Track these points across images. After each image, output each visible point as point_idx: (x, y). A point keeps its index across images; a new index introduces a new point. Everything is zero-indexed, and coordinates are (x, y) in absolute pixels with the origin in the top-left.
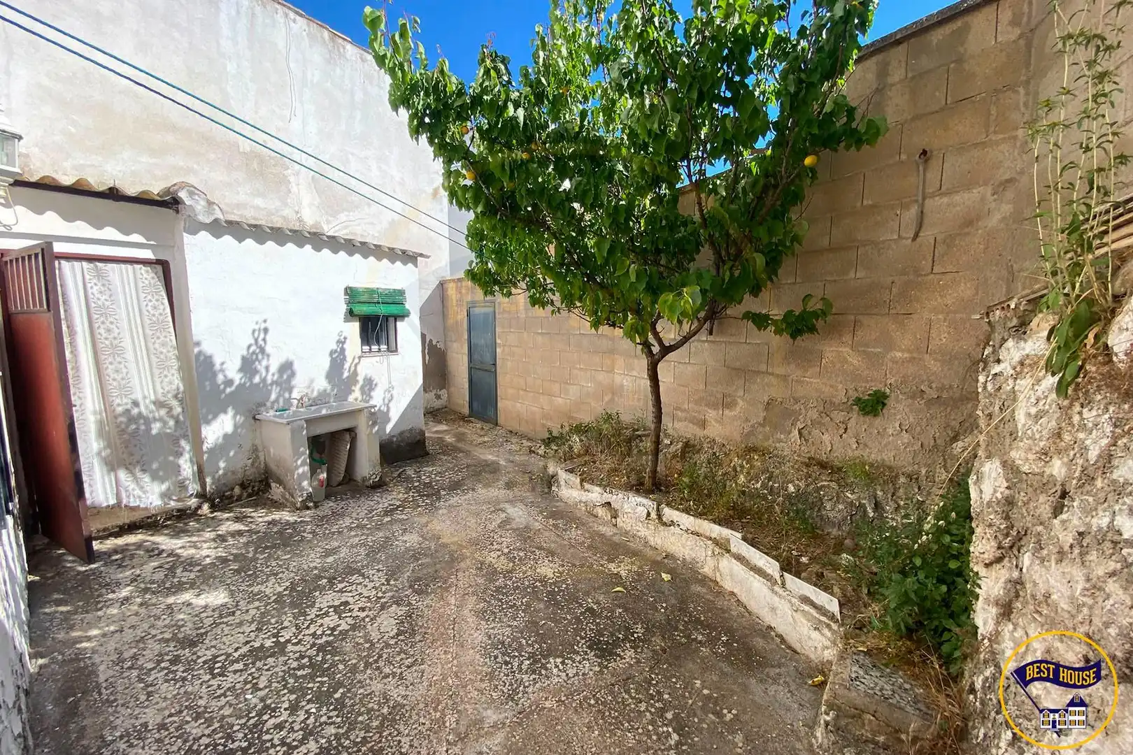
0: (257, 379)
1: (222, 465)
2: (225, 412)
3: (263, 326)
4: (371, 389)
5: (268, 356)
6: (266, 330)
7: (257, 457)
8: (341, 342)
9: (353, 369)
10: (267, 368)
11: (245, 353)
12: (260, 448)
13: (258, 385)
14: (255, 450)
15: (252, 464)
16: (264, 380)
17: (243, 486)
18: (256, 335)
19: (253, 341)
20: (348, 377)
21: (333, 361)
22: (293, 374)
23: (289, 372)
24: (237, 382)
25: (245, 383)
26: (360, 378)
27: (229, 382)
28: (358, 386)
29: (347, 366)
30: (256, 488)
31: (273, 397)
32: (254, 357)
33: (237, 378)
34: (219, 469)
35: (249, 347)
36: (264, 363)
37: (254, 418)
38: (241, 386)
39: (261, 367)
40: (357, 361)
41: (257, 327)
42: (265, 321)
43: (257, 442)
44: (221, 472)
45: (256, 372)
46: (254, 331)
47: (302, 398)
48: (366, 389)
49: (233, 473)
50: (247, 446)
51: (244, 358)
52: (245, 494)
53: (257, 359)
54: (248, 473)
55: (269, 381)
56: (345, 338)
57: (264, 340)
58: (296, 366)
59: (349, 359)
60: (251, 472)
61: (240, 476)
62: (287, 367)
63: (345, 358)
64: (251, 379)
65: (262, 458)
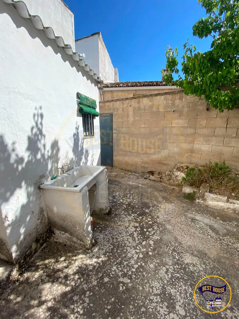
0: (39, 156)
1: (22, 231)
2: (20, 187)
3: (40, 112)
4: (88, 156)
5: (44, 136)
6: (42, 116)
7: (44, 215)
8: (77, 129)
9: (82, 145)
10: (44, 146)
11: (30, 134)
12: (44, 208)
13: (40, 160)
14: (42, 211)
15: (41, 223)
16: (43, 156)
17: (37, 241)
18: (36, 118)
19: (34, 124)
20: (80, 150)
21: (75, 140)
22: (58, 150)
23: (56, 148)
24: (26, 160)
25: (32, 160)
26: (84, 151)
27: (20, 160)
28: (84, 155)
29: (80, 144)
30: (44, 238)
31: (50, 167)
32: (36, 138)
33: (26, 156)
34: (21, 235)
35: (32, 129)
36: (42, 142)
37: (40, 188)
38: (29, 162)
39: (40, 146)
40: (83, 140)
41: (36, 112)
42: (41, 108)
43: (43, 205)
44: (22, 237)
45: (38, 149)
46: (34, 115)
47: (63, 167)
48: (86, 156)
49: (30, 235)
50: (37, 211)
51: (29, 138)
52: (39, 245)
53: (38, 139)
54: (39, 230)
55: (46, 157)
56: (78, 126)
57: (41, 124)
58: (60, 144)
59: (80, 139)
60: (41, 229)
61: (34, 235)
62: (55, 145)
63: (78, 140)
64: (35, 156)
65: (46, 215)
